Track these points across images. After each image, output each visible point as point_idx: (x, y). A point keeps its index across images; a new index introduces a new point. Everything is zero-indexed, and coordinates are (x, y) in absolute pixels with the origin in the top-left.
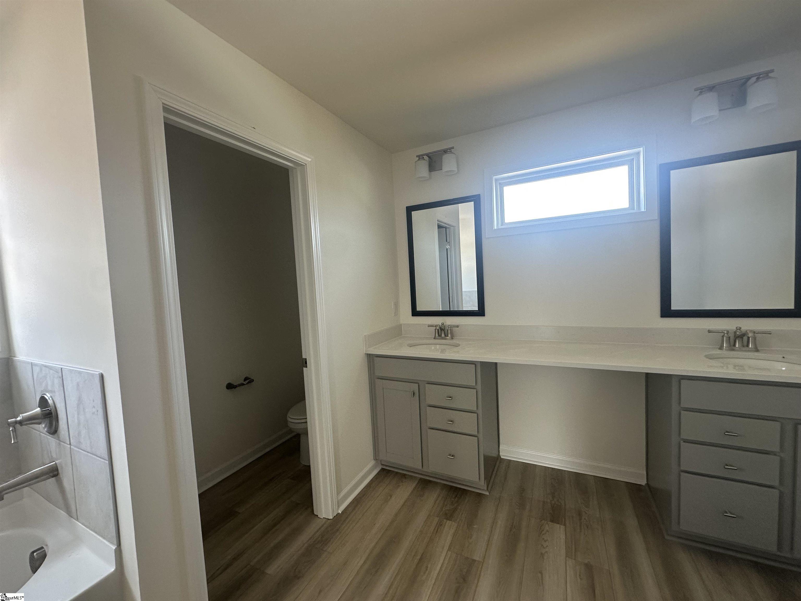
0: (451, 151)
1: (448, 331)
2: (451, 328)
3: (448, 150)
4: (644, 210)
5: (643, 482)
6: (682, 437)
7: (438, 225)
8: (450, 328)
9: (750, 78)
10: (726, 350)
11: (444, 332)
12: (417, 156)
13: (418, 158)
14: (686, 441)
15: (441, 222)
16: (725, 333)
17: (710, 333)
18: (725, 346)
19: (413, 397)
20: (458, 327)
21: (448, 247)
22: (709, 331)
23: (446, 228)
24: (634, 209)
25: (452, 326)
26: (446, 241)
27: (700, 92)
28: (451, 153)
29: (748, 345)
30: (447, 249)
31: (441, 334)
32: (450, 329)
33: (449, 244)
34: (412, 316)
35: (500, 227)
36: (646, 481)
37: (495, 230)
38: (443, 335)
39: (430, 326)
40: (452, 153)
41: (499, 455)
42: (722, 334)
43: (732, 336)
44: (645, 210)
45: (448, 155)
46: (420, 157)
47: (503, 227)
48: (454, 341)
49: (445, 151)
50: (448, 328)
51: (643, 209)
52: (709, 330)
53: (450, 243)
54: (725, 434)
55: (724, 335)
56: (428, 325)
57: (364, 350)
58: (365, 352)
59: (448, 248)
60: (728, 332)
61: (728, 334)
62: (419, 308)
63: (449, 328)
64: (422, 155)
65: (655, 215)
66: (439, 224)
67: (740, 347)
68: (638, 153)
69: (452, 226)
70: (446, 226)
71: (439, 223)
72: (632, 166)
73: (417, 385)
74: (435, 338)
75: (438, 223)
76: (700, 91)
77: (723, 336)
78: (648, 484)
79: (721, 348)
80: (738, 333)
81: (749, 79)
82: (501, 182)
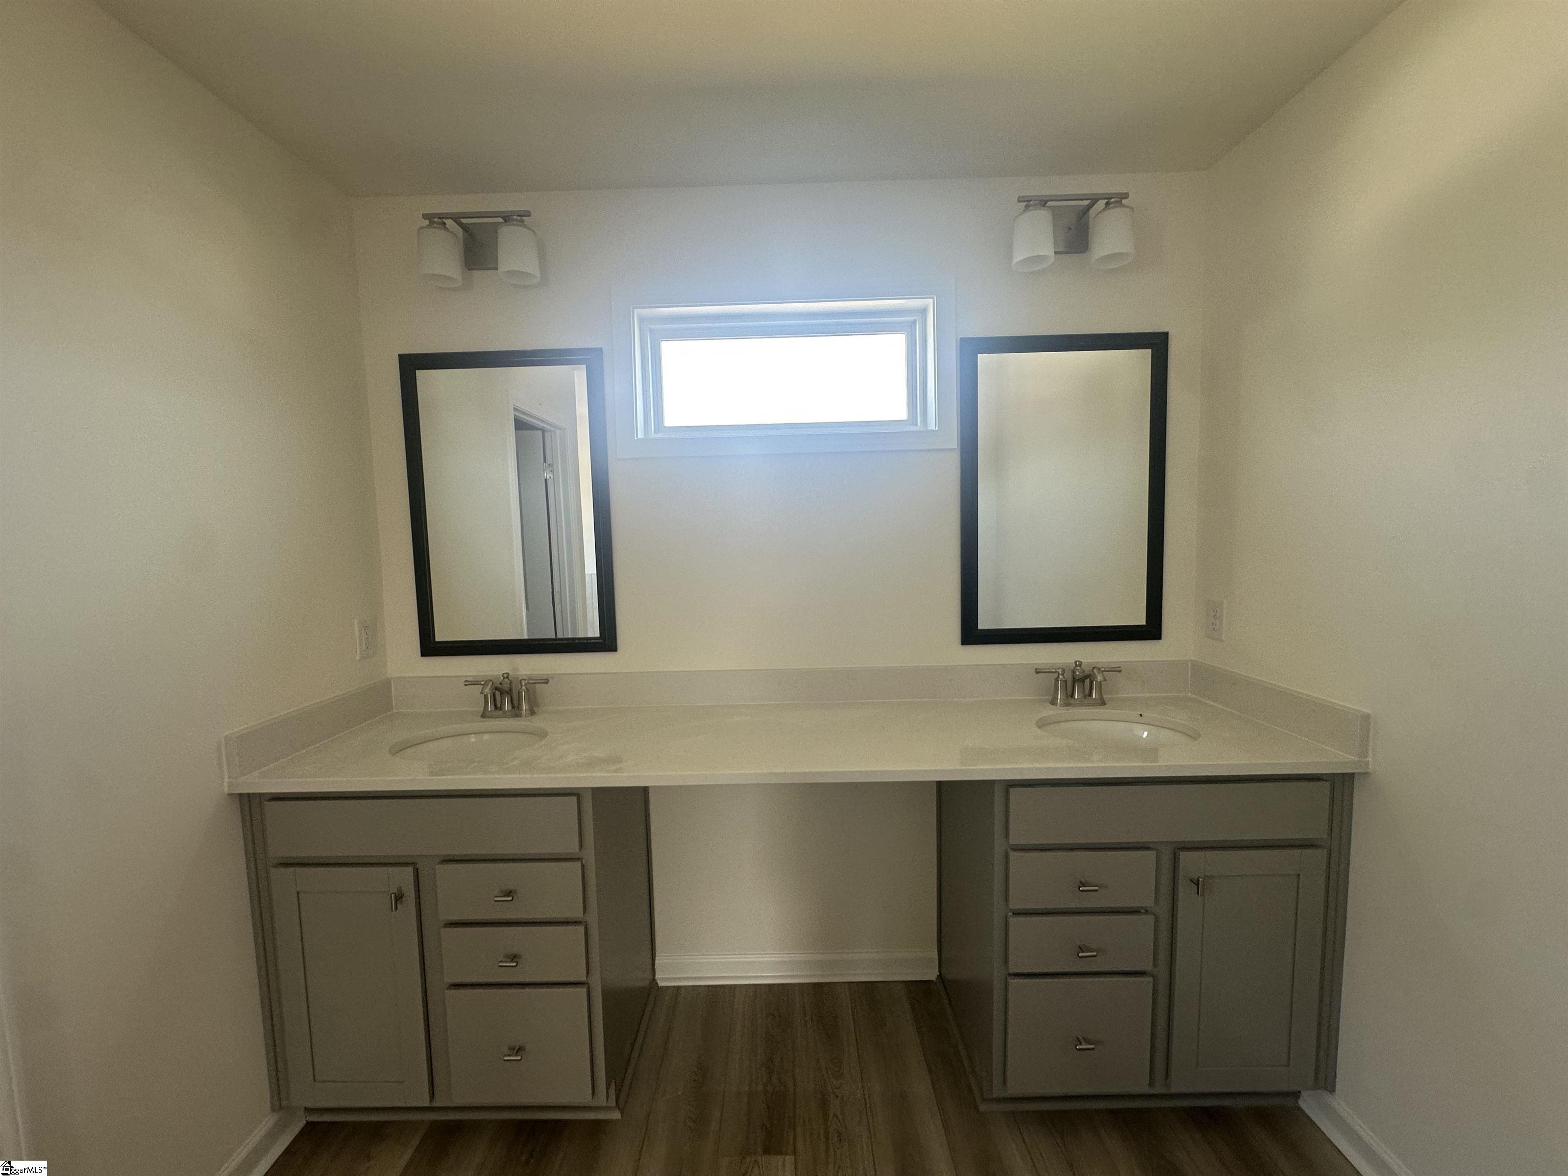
0: (522, 221)
1: (519, 693)
2: (528, 686)
3: (515, 217)
4: (935, 428)
5: (931, 974)
6: (1011, 907)
7: (515, 419)
8: (524, 685)
9: (1097, 200)
10: (1061, 705)
11: (509, 698)
12: (425, 216)
13: (427, 222)
14: (1016, 913)
15: (524, 413)
16: (1060, 673)
17: (1037, 675)
18: (1059, 697)
19: (396, 909)
20: (547, 683)
21: (548, 475)
22: (1038, 672)
23: (543, 431)
24: (917, 425)
25: (531, 679)
26: (545, 461)
27: (1026, 206)
28: (520, 226)
29: (1090, 695)
30: (546, 480)
31: (502, 703)
32: (526, 688)
33: (551, 469)
34: (422, 656)
35: (652, 435)
36: (937, 971)
37: (638, 440)
38: (507, 706)
39: (468, 683)
40: (525, 226)
41: (654, 979)
42: (1056, 675)
43: (1068, 676)
44: (937, 429)
45: (512, 227)
46: (436, 220)
47: (658, 436)
48: (537, 722)
49: (507, 218)
50: (520, 686)
51: (932, 426)
52: (1036, 669)
53: (553, 466)
54: (1080, 890)
55: (1059, 676)
56: (467, 681)
57: (225, 784)
58: (226, 790)
59: (548, 477)
60: (1064, 670)
61: (1065, 675)
62: (442, 635)
63: (524, 687)
64: (442, 216)
65: (953, 442)
66: (517, 416)
67: (1081, 699)
68: (924, 311)
69: (560, 429)
70: (545, 426)
71: (517, 414)
72: (913, 338)
73: (409, 870)
74: (484, 716)
75: (515, 415)
76: (1025, 203)
77: (1057, 679)
78: (940, 976)
79: (1053, 702)
80: (1078, 673)
81: (1094, 200)
82: (653, 327)
